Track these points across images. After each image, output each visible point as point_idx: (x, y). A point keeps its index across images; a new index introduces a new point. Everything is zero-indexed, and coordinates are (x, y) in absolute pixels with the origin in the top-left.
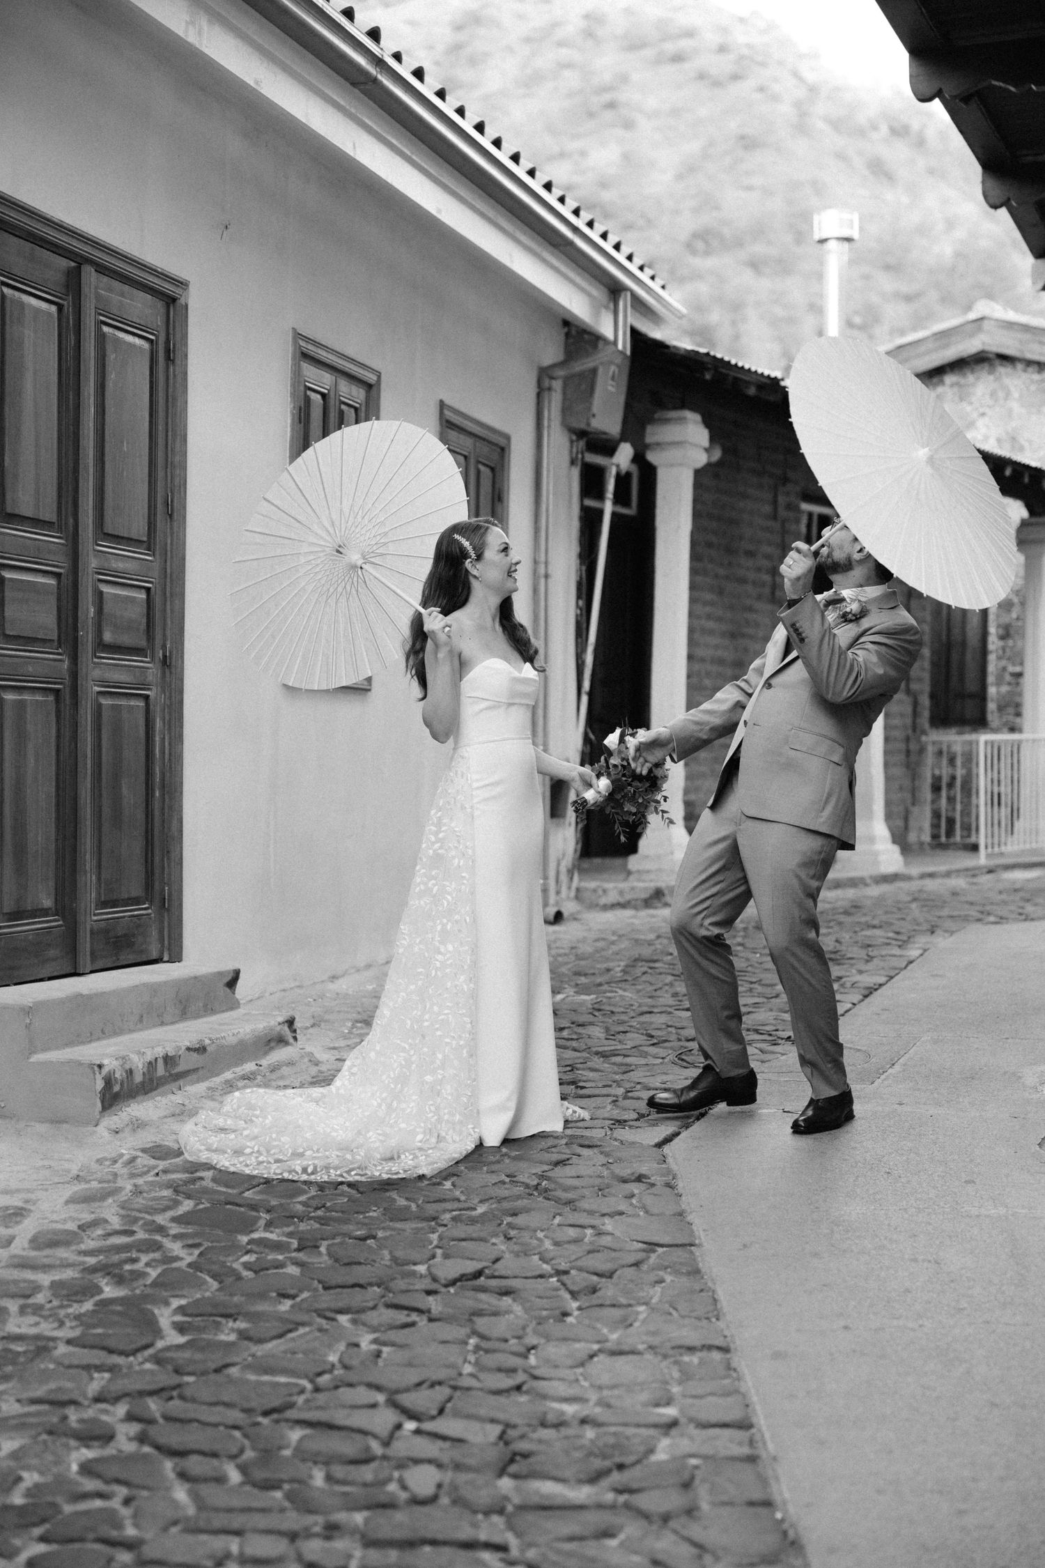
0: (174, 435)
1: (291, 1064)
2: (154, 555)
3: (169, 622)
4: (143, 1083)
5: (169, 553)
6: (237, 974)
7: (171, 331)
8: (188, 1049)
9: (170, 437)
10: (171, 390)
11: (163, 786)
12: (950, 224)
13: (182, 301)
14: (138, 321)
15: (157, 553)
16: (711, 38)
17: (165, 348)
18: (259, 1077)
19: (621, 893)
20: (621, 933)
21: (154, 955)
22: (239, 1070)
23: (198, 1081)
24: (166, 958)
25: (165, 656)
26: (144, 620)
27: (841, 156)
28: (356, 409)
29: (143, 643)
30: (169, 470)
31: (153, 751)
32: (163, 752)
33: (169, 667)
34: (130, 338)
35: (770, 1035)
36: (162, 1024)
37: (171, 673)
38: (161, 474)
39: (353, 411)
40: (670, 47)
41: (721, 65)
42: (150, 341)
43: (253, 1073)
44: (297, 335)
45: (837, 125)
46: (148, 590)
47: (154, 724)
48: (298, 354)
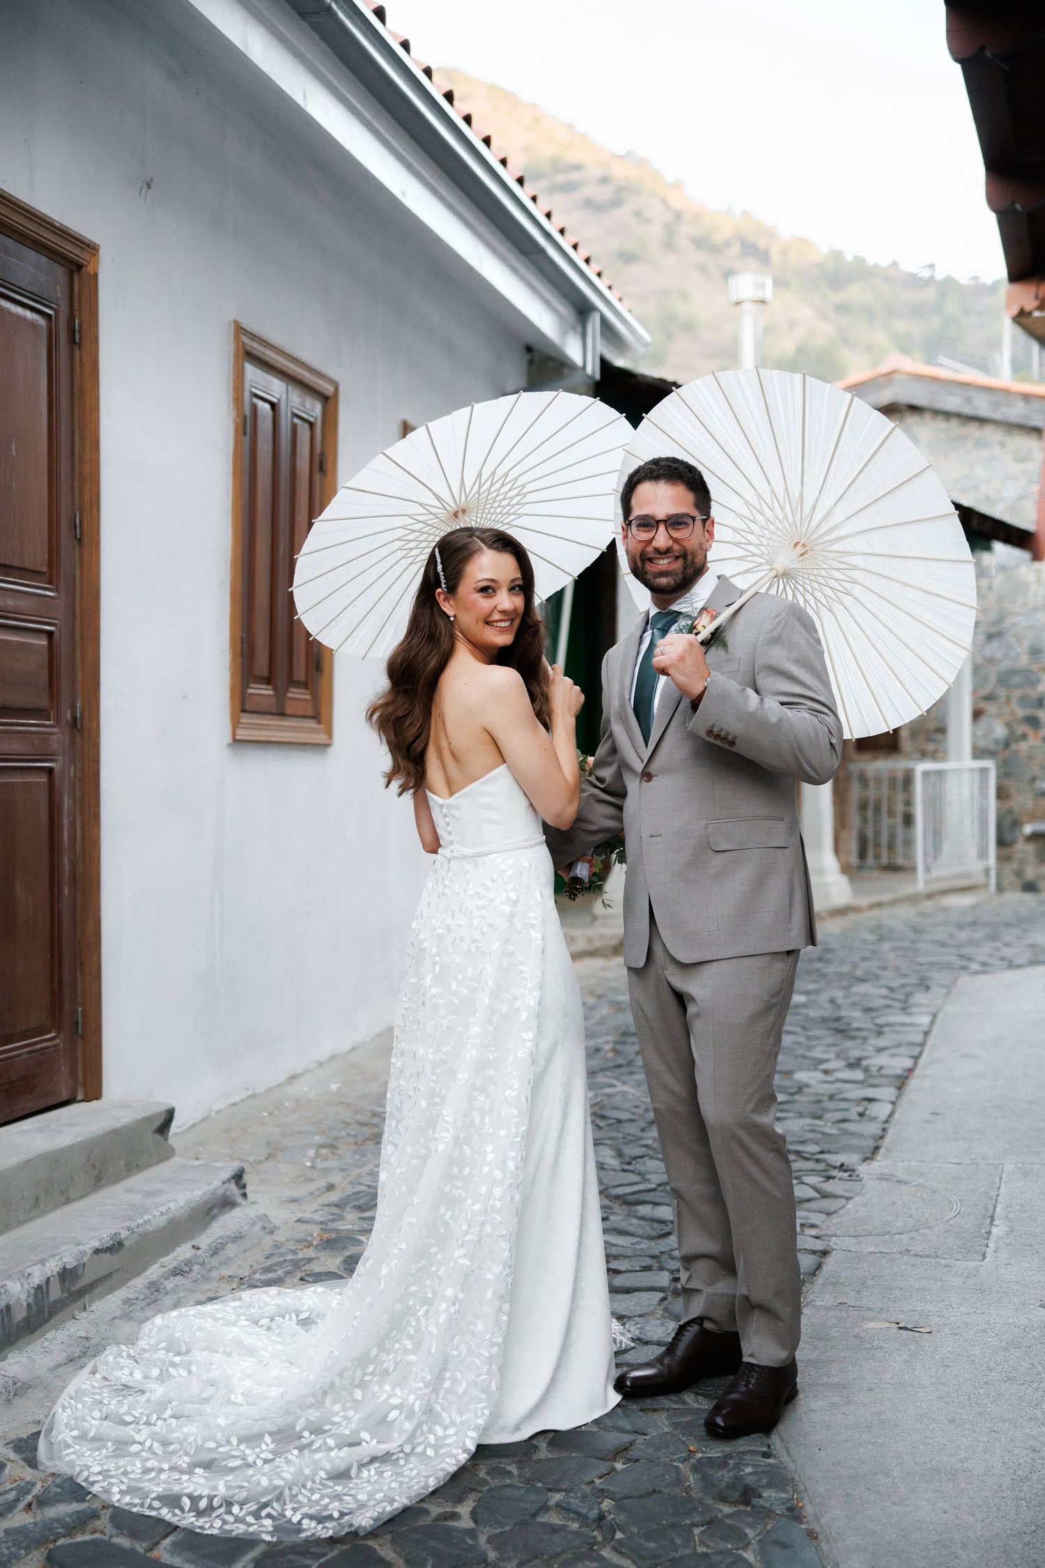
0: (82, 439)
1: (237, 1238)
2: (57, 590)
3: (79, 674)
4: (27, 1320)
5: (78, 589)
6: (170, 1115)
7: (76, 307)
8: (97, 1251)
9: (77, 442)
10: (76, 381)
11: (74, 880)
12: (792, 324)
13: (90, 269)
14: (30, 288)
15: (62, 588)
16: (594, 172)
17: (69, 328)
18: (196, 1267)
19: (590, 940)
20: (599, 992)
21: (64, 1095)
22: (170, 1261)
23: (111, 1291)
24: (80, 1097)
25: (75, 718)
26: (45, 673)
27: (702, 269)
28: (311, 425)
29: (44, 702)
30: (76, 483)
31: (60, 839)
32: (73, 839)
33: (81, 730)
34: (19, 310)
35: (818, 1161)
36: (68, 1201)
37: (82, 738)
38: (65, 486)
39: (307, 426)
40: (561, 179)
41: (603, 194)
42: (48, 317)
43: (188, 1263)
44: (239, 330)
45: (700, 243)
46: (50, 634)
47: (61, 805)
48: (241, 353)
